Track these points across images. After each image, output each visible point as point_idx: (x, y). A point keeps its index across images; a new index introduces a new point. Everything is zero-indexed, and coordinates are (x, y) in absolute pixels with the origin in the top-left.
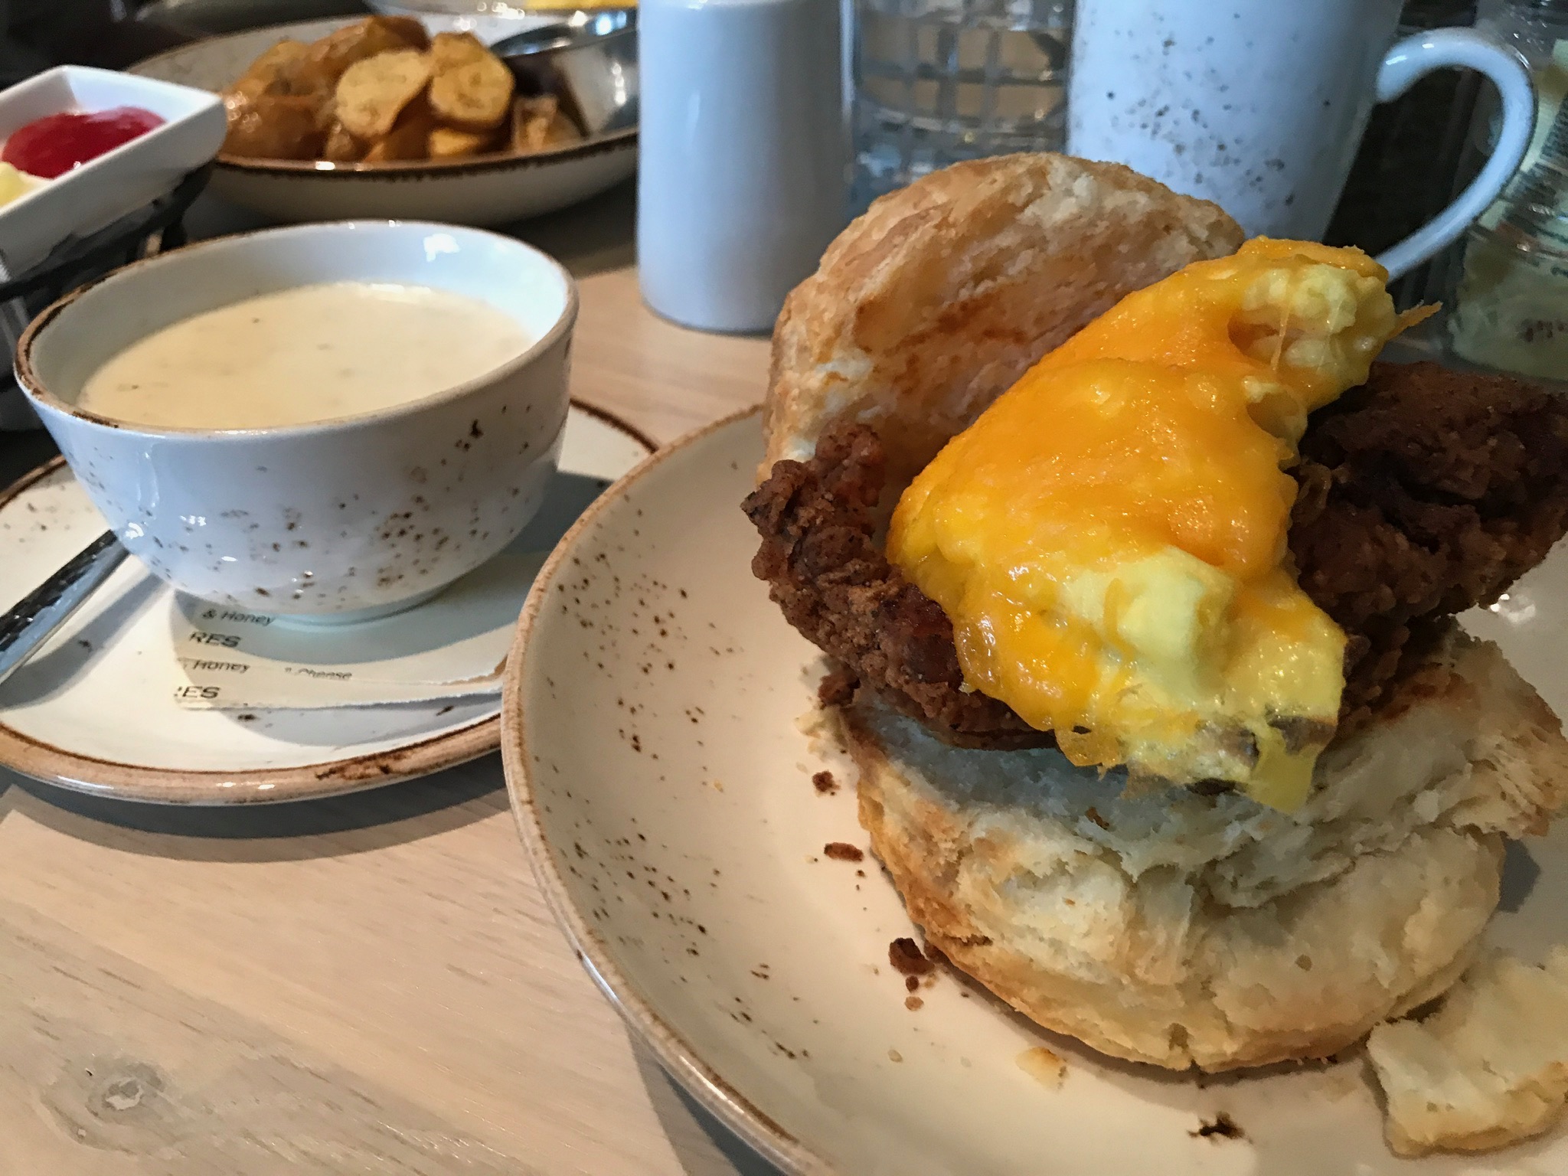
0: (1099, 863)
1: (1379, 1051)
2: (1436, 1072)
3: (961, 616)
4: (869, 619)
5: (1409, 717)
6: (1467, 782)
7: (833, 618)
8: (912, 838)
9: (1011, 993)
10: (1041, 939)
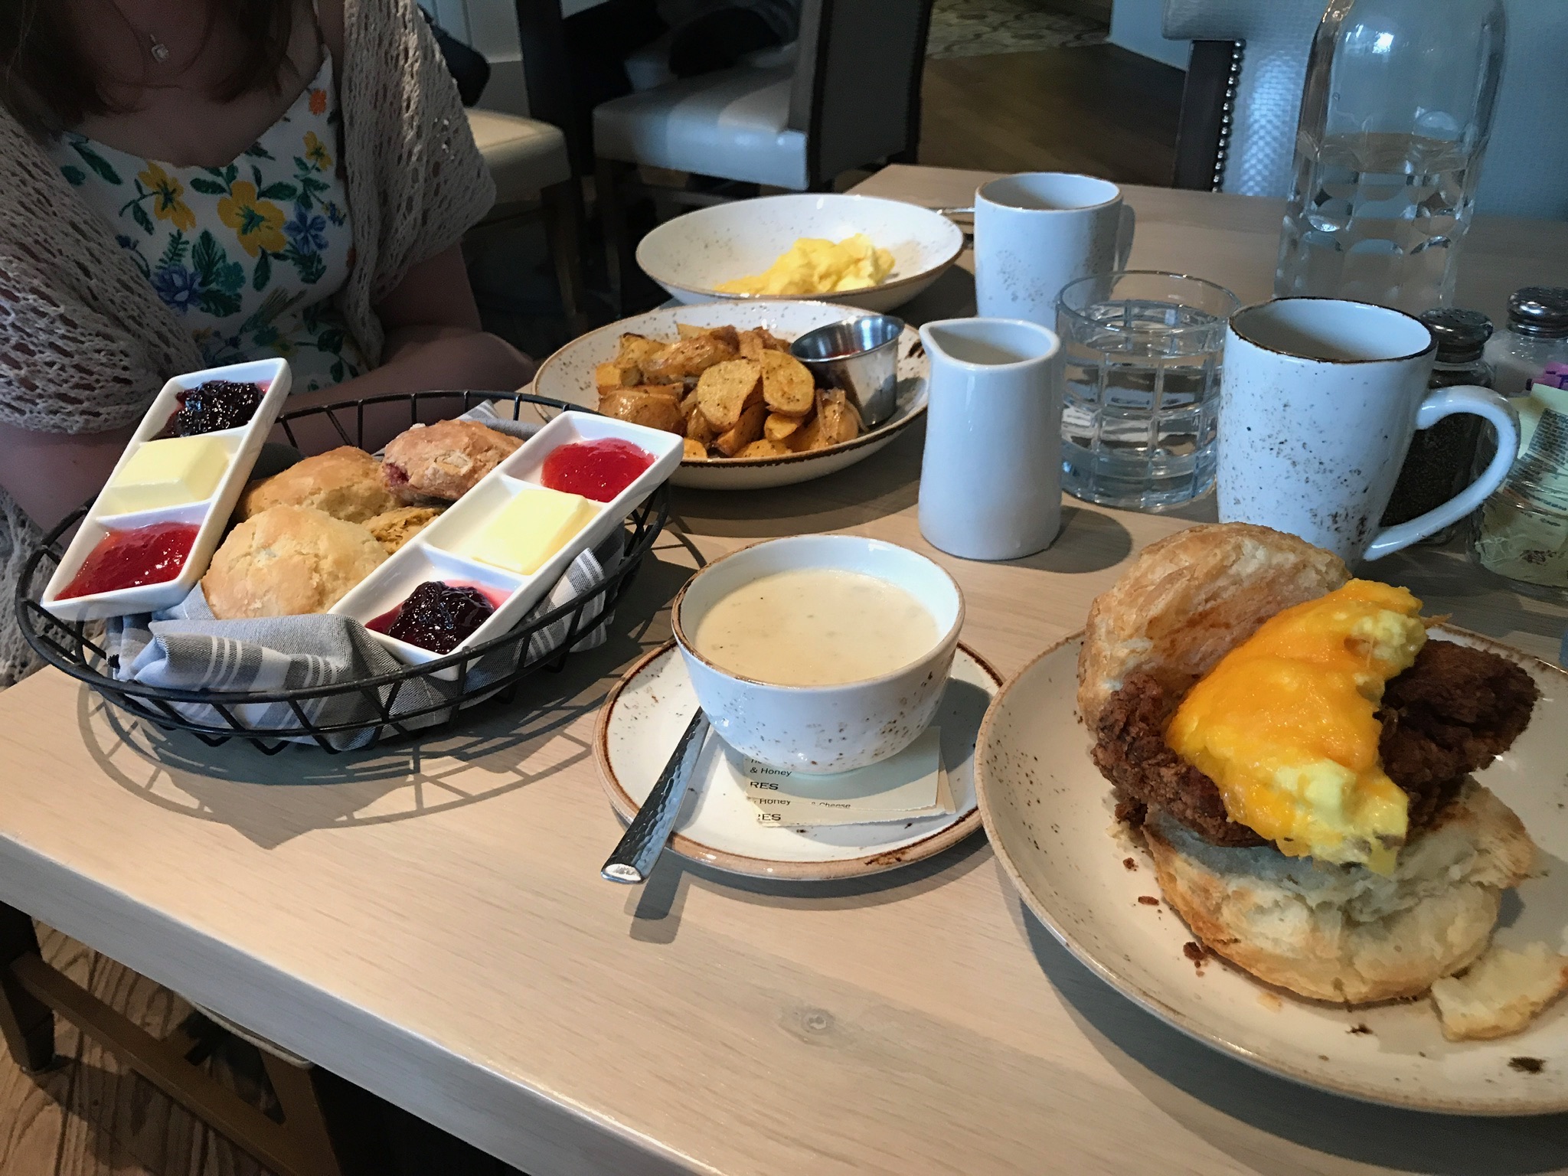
0: (1295, 901)
1: (1439, 992)
2: (1465, 1001)
3: (1225, 786)
4: (1174, 784)
5: (1442, 830)
6: (1475, 860)
7: (1153, 783)
8: (1193, 892)
9: (1250, 966)
10: (1267, 938)
